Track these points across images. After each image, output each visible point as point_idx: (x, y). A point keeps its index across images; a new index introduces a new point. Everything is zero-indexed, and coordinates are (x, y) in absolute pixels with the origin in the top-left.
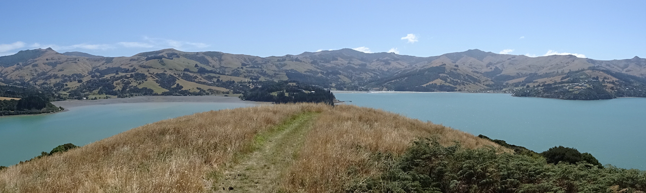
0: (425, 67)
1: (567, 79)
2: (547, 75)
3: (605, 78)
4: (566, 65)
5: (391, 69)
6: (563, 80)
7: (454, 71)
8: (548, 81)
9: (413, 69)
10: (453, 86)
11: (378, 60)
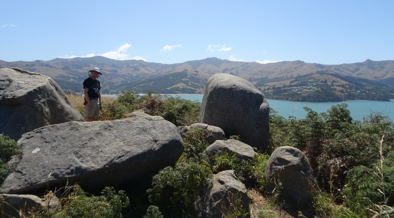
0: (170, 73)
1: (295, 83)
2: (277, 79)
3: (334, 81)
4: (294, 70)
5: (139, 74)
6: (292, 84)
7: (195, 76)
8: (278, 84)
9: (159, 74)
10: (194, 89)
11: (128, 66)
